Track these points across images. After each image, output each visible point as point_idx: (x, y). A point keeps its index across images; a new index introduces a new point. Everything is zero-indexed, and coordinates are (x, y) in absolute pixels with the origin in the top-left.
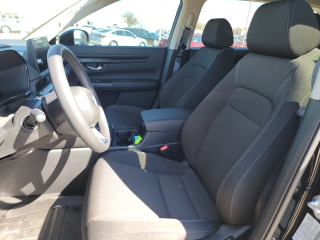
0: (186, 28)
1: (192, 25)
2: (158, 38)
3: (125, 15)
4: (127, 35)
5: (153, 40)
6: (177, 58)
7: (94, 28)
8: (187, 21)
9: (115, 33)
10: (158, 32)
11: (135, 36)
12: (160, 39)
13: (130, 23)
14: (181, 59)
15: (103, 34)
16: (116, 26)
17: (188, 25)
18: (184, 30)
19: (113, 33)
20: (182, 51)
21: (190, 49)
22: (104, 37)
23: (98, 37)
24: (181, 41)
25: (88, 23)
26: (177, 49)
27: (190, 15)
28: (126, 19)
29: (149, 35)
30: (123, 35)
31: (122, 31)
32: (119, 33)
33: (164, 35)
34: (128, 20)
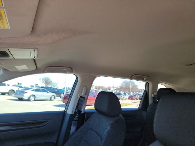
0: (81, 97)
1: (85, 94)
2: (64, 92)
3: (44, 79)
4: (43, 91)
5: (60, 94)
6: (73, 121)
7: (21, 87)
8: (82, 92)
9: (35, 90)
10: (64, 88)
11: (48, 92)
12: (65, 93)
13: (46, 83)
14: (77, 122)
15: (26, 91)
16: (37, 85)
17: (83, 94)
18: (79, 99)
19: (33, 90)
20: (77, 115)
21: (85, 112)
22: (26, 93)
23: (21, 93)
24: (77, 107)
25: (18, 83)
26: (73, 113)
27: (84, 87)
28: (44, 81)
29: (58, 91)
30: (40, 91)
31: (40, 89)
32: (37, 90)
33: (68, 90)
34: (45, 82)
